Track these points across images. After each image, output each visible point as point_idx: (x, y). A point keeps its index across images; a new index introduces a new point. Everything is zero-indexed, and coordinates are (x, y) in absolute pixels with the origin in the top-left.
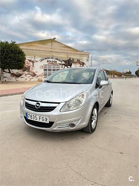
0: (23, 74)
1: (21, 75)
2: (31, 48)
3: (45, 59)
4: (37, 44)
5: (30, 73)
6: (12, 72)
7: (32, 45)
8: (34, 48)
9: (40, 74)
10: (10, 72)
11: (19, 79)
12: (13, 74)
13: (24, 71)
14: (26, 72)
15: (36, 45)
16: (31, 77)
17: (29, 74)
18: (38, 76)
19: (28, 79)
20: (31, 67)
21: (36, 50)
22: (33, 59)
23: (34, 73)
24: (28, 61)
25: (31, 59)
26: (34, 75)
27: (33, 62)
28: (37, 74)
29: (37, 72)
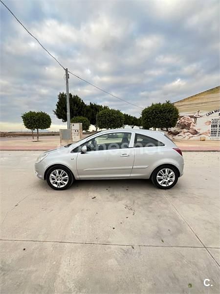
0: (181, 132)
1: (179, 133)
2: (195, 102)
3: (215, 111)
4: (204, 95)
5: (190, 131)
6: (169, 131)
7: (196, 98)
8: (199, 101)
9: (205, 132)
10: (167, 131)
11: (176, 137)
12: (170, 132)
13: (182, 129)
14: (185, 130)
15: (203, 97)
16: (191, 135)
17: (188, 132)
18: (200, 135)
19: (187, 137)
20: (192, 123)
21: (202, 103)
22: (196, 114)
23: (195, 131)
24: (189, 117)
25: (192, 115)
26: (196, 133)
27: (196, 118)
28: (201, 132)
29: (199, 129)
